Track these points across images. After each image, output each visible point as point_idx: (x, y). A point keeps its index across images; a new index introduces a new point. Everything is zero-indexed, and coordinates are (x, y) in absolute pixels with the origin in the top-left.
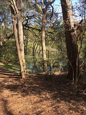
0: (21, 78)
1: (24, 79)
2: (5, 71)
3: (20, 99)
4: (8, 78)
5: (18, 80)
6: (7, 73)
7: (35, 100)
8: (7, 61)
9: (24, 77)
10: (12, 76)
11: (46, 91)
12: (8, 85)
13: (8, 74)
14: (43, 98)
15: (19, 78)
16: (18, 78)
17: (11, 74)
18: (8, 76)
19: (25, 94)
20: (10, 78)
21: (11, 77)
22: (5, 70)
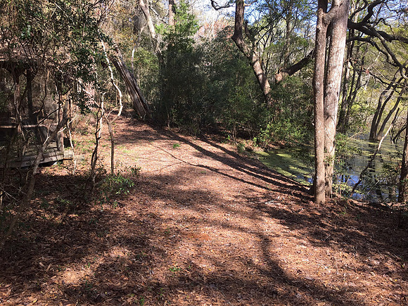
0: (314, 200)
1: (321, 205)
2: (269, 172)
3: (303, 247)
4: (277, 191)
5: (303, 202)
6: (273, 179)
7: (346, 262)
8: (276, 144)
9: (324, 200)
10: (288, 190)
11: (387, 254)
12: (272, 208)
13: (276, 180)
14: (371, 266)
15: (308, 198)
16: (303, 197)
17: (283, 182)
18: (276, 187)
19: (318, 241)
20: (280, 192)
21: (283, 189)
22: (268, 170)
